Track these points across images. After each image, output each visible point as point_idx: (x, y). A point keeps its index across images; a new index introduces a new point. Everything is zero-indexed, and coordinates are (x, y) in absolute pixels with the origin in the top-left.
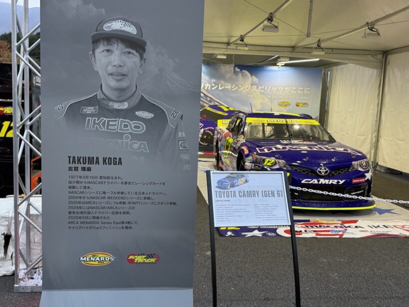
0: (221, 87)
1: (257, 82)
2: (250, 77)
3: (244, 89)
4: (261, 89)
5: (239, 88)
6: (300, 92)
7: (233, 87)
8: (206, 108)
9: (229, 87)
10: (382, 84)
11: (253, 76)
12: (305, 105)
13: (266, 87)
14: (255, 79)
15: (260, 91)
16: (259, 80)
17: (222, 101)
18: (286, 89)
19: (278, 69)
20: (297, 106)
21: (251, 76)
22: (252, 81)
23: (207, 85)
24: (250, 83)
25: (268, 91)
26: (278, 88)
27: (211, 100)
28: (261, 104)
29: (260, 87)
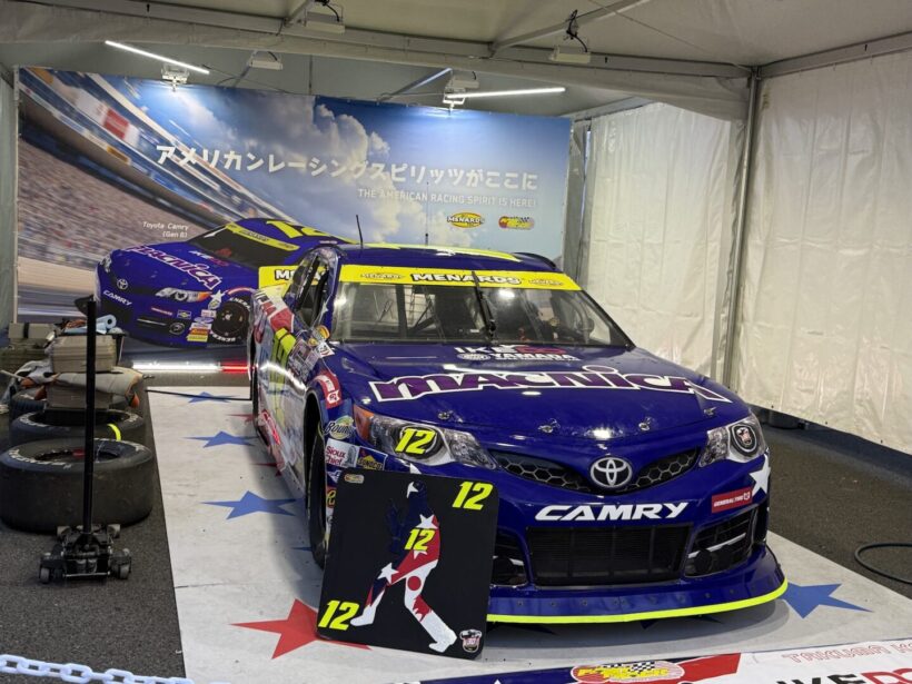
0: (275, 165)
1: (386, 151)
2: (366, 137)
3: (348, 171)
4: (397, 175)
5: (332, 168)
6: (512, 187)
7: (311, 165)
8: (227, 227)
9: (299, 163)
10: (745, 163)
11: (374, 135)
12: (526, 225)
13: (413, 168)
14: (379, 143)
15: (394, 178)
16: (390, 145)
17: (277, 207)
18: (471, 175)
19: (446, 116)
20: (503, 225)
21: (369, 133)
22: (371, 148)
23: (231, 156)
24: (364, 157)
25: (418, 181)
26: (446, 174)
27: (245, 203)
28: (399, 217)
29: (393, 166)
